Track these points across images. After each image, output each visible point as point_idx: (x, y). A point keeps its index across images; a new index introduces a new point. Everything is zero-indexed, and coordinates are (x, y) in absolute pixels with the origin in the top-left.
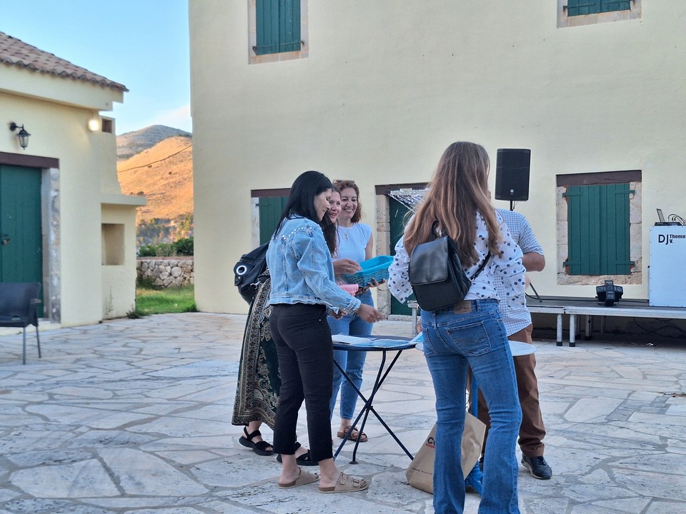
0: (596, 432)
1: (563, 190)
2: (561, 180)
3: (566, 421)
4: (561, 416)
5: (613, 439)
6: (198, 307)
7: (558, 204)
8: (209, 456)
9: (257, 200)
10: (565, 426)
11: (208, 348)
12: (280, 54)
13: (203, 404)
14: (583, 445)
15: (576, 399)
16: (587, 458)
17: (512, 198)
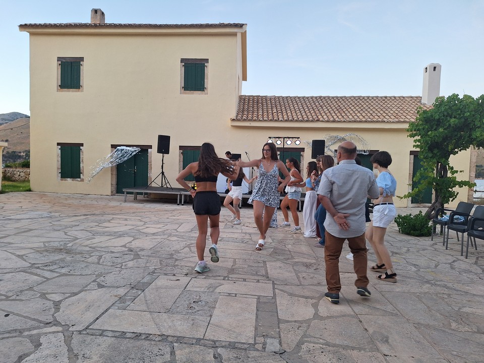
0: (187, 235)
1: (182, 151)
2: (181, 147)
3: (177, 232)
4: (176, 230)
5: (192, 237)
6: (32, 190)
7: (179, 156)
8: (32, 251)
9: (59, 147)
10: (177, 233)
11: (35, 206)
12: (71, 89)
13: (31, 230)
14: (182, 239)
15: (182, 224)
16: (183, 244)
17: (163, 153)
